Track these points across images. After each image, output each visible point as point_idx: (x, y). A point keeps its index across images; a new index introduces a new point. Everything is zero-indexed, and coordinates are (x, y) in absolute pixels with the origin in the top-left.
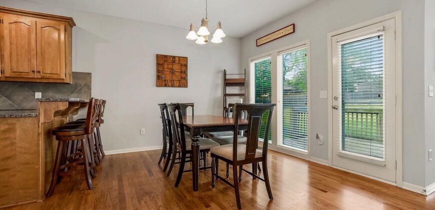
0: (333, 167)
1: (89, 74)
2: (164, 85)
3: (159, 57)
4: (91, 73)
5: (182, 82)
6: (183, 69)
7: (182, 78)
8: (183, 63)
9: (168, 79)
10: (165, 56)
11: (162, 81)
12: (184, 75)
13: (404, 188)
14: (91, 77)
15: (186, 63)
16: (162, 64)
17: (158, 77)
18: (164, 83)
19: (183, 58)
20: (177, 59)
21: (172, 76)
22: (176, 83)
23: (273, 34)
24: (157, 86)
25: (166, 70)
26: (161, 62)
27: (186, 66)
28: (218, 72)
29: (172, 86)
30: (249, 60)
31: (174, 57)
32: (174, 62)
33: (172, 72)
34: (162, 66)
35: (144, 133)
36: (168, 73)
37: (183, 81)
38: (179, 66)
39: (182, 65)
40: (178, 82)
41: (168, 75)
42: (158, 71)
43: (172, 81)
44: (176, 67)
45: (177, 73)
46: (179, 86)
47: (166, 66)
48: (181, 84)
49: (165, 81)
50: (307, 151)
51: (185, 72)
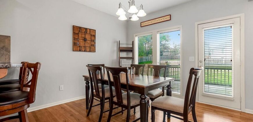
0: (199, 102)
1: (8, 37)
2: (79, 50)
3: (74, 27)
4: (10, 37)
5: (92, 49)
6: (93, 38)
7: (91, 45)
8: (93, 34)
9: (82, 45)
10: (80, 28)
11: (77, 47)
12: (93, 43)
13: (246, 112)
14: (10, 40)
15: (94, 34)
16: (78, 34)
17: (74, 44)
18: (79, 48)
19: (92, 31)
20: (88, 31)
21: (85, 44)
22: (88, 49)
23: (154, 20)
24: (73, 51)
25: (80, 38)
26: (77, 32)
27: (94, 36)
28: (114, 42)
29: (85, 51)
30: (134, 35)
31: (86, 29)
32: (87, 33)
33: (85, 40)
34: (77, 35)
35: (63, 89)
36: (82, 41)
37: (93, 47)
38: (90, 36)
39: (91, 35)
40: (89, 48)
41: (82, 42)
42: (74, 39)
43: (85, 47)
44: (88, 37)
45: (88, 41)
46: (90, 51)
47: (80, 35)
48: (91, 50)
49: (80, 46)
50: (180, 93)
51: (94, 41)
